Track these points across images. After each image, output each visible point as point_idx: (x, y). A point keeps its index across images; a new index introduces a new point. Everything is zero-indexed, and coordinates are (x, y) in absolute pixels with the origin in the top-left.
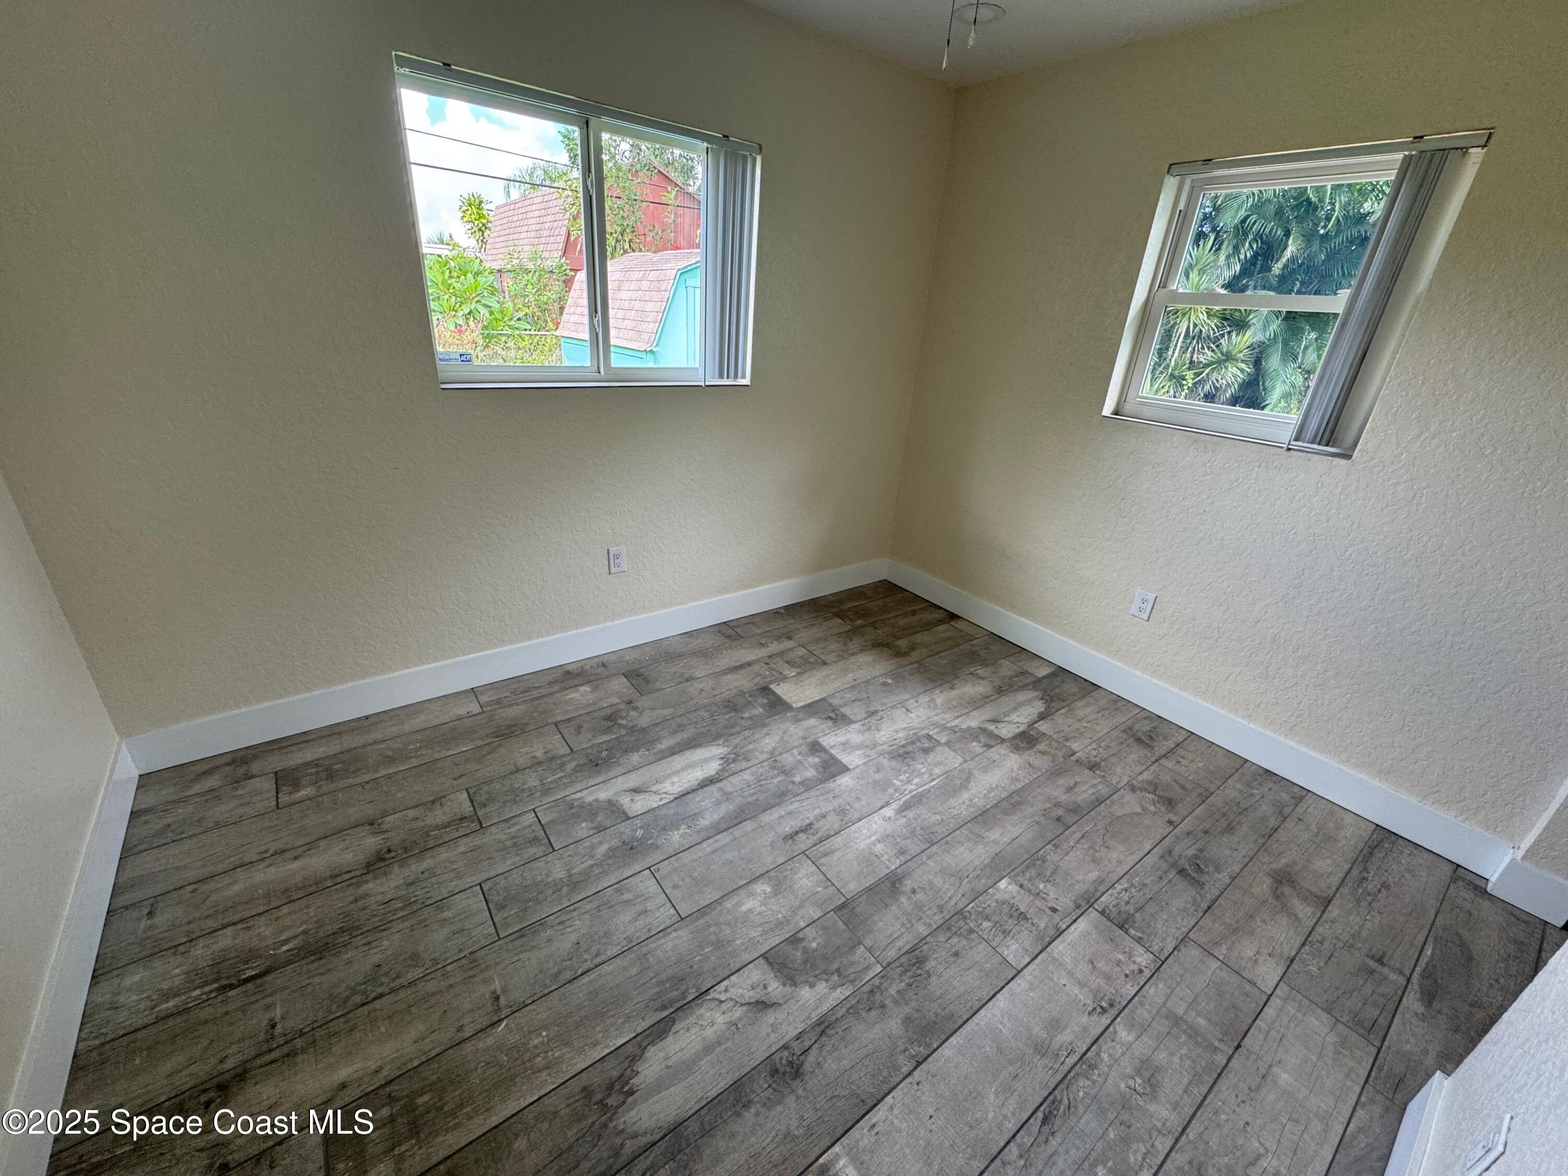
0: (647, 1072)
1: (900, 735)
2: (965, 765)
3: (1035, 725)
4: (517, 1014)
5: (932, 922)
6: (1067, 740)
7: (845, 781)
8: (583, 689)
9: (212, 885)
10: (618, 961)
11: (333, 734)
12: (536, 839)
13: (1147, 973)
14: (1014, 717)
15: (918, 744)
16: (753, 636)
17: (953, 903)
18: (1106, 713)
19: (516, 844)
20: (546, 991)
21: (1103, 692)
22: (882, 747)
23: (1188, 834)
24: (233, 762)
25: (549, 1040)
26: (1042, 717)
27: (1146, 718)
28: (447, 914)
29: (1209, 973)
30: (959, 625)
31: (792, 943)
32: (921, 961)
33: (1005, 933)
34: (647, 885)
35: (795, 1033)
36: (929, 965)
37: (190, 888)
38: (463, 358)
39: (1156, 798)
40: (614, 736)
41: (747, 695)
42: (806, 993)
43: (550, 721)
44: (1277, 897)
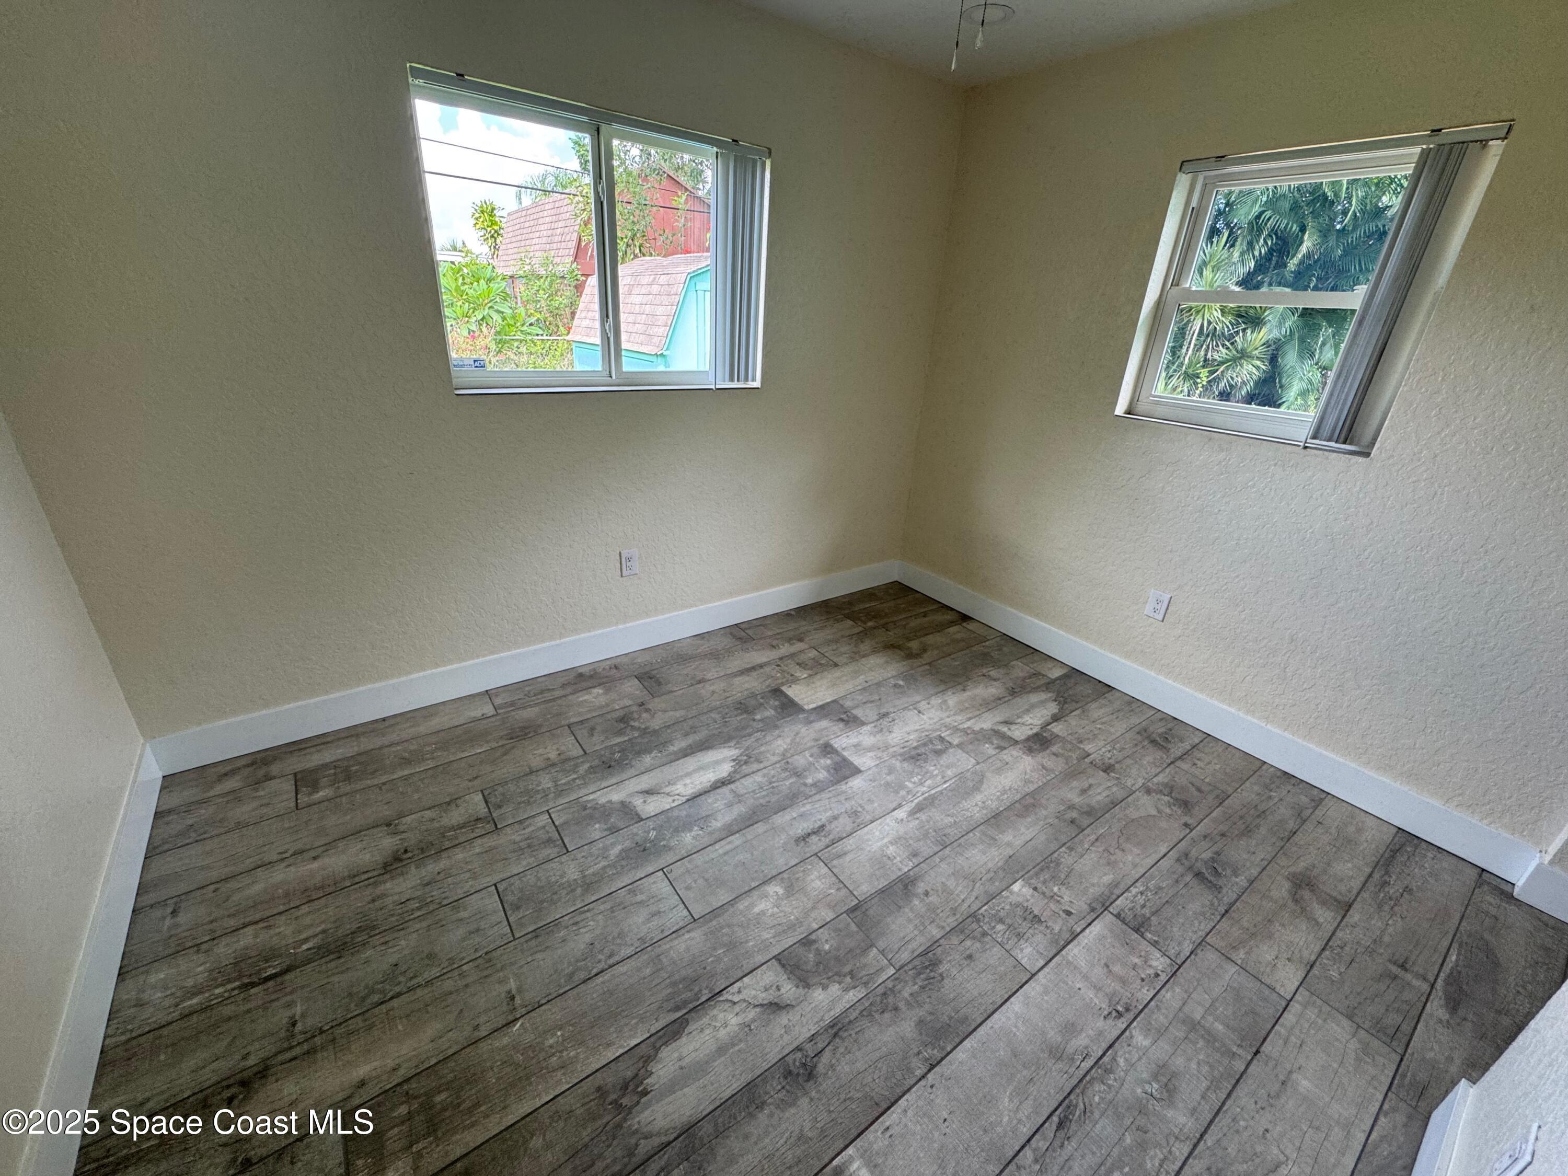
0: (661, 1073)
1: (912, 737)
2: (977, 767)
3: (1049, 727)
4: (533, 1014)
5: (944, 924)
6: (1081, 742)
7: (856, 783)
8: (596, 691)
9: (233, 885)
10: (632, 963)
11: (352, 736)
12: (550, 841)
13: (1163, 978)
14: (1027, 719)
15: (930, 746)
16: (765, 638)
17: (966, 905)
18: (1121, 714)
19: (531, 846)
20: (561, 991)
21: (1117, 694)
22: (895, 749)
23: (1205, 837)
24: (253, 763)
25: (564, 1040)
26: (1055, 718)
27: (1161, 720)
28: (463, 914)
29: (1227, 978)
30: (971, 626)
31: (804, 945)
32: (935, 964)
33: (1020, 936)
34: (660, 886)
35: (809, 1035)
36: (942, 968)
37: (212, 887)
38: (477, 364)
39: (1172, 801)
40: (626, 738)
41: (759, 697)
42: (819, 996)
43: (563, 723)
44: (1296, 901)
